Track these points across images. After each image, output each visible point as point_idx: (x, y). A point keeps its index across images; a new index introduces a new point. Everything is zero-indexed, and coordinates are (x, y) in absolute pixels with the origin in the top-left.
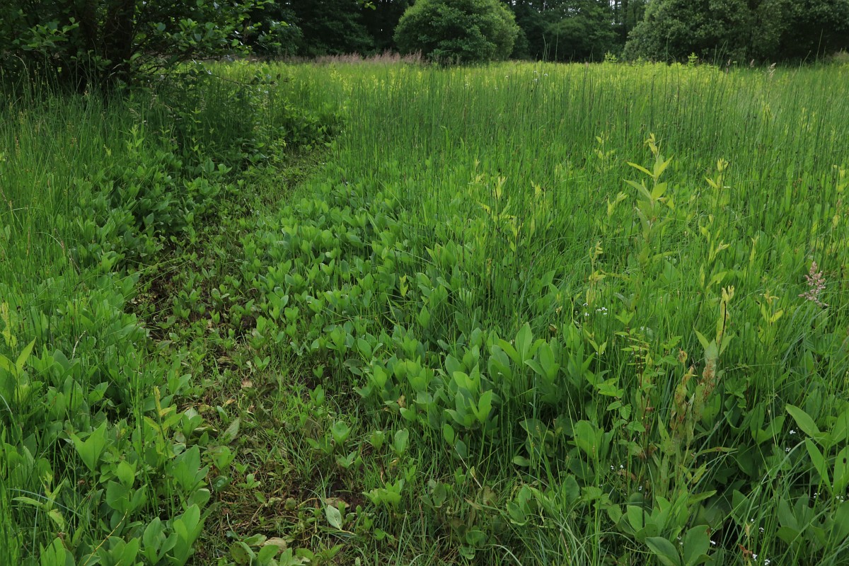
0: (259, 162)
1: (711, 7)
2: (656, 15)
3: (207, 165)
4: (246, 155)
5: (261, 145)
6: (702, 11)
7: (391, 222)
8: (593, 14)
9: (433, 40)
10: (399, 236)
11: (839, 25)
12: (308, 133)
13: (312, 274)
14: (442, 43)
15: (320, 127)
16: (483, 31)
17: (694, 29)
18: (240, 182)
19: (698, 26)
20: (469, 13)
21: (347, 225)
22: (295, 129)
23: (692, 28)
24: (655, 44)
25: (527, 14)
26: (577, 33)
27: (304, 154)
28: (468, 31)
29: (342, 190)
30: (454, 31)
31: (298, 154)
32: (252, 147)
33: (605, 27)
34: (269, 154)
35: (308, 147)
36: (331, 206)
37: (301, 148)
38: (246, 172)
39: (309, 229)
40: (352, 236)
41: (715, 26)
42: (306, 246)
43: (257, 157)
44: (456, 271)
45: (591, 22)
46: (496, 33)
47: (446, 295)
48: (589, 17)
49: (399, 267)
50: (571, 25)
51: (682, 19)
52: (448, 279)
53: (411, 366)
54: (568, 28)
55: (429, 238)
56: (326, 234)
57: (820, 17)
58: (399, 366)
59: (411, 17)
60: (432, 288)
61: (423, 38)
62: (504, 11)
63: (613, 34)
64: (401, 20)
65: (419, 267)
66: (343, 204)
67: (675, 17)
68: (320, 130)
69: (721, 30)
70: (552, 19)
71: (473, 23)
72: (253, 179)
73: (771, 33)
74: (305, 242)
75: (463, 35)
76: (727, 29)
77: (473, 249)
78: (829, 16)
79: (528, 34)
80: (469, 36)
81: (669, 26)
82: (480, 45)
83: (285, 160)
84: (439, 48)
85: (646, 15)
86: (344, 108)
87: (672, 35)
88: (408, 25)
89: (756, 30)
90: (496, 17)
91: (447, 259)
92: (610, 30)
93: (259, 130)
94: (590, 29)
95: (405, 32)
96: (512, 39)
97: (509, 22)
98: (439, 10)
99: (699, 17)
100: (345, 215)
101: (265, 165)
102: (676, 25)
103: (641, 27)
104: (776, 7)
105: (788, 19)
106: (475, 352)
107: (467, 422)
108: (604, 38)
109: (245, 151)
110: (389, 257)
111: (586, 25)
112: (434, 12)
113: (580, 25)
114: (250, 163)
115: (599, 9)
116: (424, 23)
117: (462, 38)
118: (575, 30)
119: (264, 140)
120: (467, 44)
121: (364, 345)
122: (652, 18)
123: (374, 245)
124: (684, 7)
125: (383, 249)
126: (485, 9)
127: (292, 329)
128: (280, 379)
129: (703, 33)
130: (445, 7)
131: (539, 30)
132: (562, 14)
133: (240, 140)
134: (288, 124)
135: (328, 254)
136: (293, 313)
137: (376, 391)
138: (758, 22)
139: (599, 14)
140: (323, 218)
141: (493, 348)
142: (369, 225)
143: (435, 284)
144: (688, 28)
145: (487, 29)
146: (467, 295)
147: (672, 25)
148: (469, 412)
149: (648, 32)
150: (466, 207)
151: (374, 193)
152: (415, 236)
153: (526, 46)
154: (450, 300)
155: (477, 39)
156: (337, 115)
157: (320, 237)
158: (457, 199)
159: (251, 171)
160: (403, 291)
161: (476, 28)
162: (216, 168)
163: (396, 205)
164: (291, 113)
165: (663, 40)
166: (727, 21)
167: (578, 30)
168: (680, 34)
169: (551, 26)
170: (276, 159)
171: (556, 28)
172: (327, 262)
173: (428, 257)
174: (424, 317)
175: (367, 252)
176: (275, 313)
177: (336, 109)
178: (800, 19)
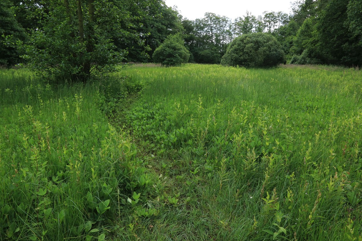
0: (122, 98)
1: (244, 51)
2: (229, 52)
3: (112, 99)
4: (119, 96)
5: (122, 93)
6: (242, 52)
7: (158, 112)
8: (213, 49)
9: (164, 58)
10: (160, 115)
11: (279, 57)
12: (132, 89)
13: (142, 123)
14: (167, 59)
15: (135, 87)
16: (179, 55)
17: (240, 56)
18: (119, 103)
19: (241, 56)
20: (175, 50)
21: (148, 113)
22: (129, 88)
23: (239, 56)
24: (229, 60)
25: (193, 49)
26: (208, 55)
27: (132, 95)
28: (175, 55)
29: (146, 105)
30: (170, 55)
31: (130, 95)
32: (120, 94)
33: (217, 53)
34: (124, 95)
35: (133, 93)
36: (144, 108)
37: (131, 93)
38: (120, 100)
39: (140, 114)
40: (149, 115)
41: (246, 56)
42: (140, 117)
43: (121, 96)
44: (171, 120)
45: (213, 51)
46: (183, 56)
47: (169, 124)
48: (212, 50)
49: (160, 121)
50: (206, 52)
51: (237, 54)
52: (170, 122)
53: (164, 135)
54: (206, 53)
55: (166, 115)
56: (144, 115)
57: (273, 55)
58: (161, 136)
59: (157, 51)
60: (167, 123)
61: (161, 57)
62: (186, 49)
63: (219, 55)
64: (154, 52)
65: (164, 120)
66: (146, 108)
67: (235, 53)
68: (135, 88)
69: (247, 57)
70: (200, 50)
71: (176, 53)
72: (121, 102)
73: (261, 59)
74: (140, 116)
75: (174, 57)
76: (249, 57)
77: (174, 116)
78: (276, 55)
79: (194, 54)
80: (175, 57)
81: (233, 56)
82: (179, 59)
83: (128, 97)
84: (166, 60)
85: (227, 52)
86: (141, 83)
87: (234, 58)
88: (157, 53)
89: (257, 58)
90: (183, 51)
91: (170, 119)
92: (219, 54)
93: (122, 89)
94: (212, 53)
95: (155, 55)
96: (188, 58)
97: (187, 53)
98: (166, 49)
99: (241, 53)
100: (147, 110)
101: (123, 98)
102: (235, 55)
103: (226, 55)
104: (262, 51)
105: (265, 55)
106: (174, 133)
107: (173, 142)
108: (217, 56)
109: (119, 95)
110: (158, 119)
111: (211, 52)
112: (164, 50)
113: (209, 52)
114: (120, 98)
115: (215, 48)
116: (162, 53)
117: (173, 57)
118: (208, 54)
119: (123, 92)
120: (175, 59)
121: (155, 134)
122: (228, 53)
123: (155, 117)
124: (237, 50)
125: (157, 117)
126: (180, 49)
127: (140, 132)
128: (140, 139)
129: (242, 58)
130: (168, 49)
131: (197, 53)
132: (204, 48)
133: (118, 92)
134: (128, 87)
135: (144, 119)
136: (140, 129)
137: (158, 140)
138: (257, 55)
139: (215, 49)
140: (142, 111)
141: (177, 131)
142: (153, 112)
143: (168, 123)
144: (238, 56)
145: (180, 55)
146: (173, 124)
147: (234, 55)
148: (173, 140)
149: (228, 57)
150: (173, 109)
151: (153, 106)
152: (163, 114)
153: (193, 58)
154: (170, 125)
155: (178, 58)
156: (140, 84)
157: (142, 115)
158: (171, 107)
159: (121, 100)
160: (161, 124)
161: (177, 54)
162: (114, 100)
163: (159, 108)
164: (128, 84)
165: (232, 59)
166: (249, 55)
167: (209, 54)
168: (236, 58)
169: (201, 52)
170: (126, 96)
171: (202, 53)
172: (145, 120)
173: (166, 118)
174: (166, 128)
175: (153, 118)
176: (136, 129)
177: (139, 83)
178: (268, 55)
